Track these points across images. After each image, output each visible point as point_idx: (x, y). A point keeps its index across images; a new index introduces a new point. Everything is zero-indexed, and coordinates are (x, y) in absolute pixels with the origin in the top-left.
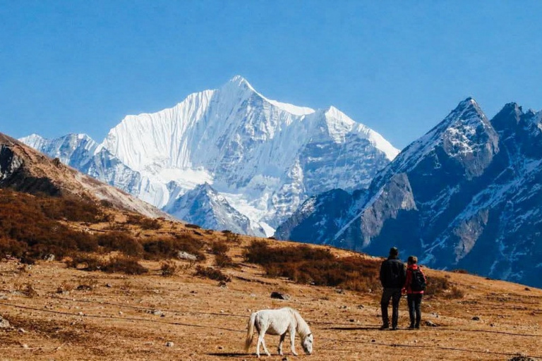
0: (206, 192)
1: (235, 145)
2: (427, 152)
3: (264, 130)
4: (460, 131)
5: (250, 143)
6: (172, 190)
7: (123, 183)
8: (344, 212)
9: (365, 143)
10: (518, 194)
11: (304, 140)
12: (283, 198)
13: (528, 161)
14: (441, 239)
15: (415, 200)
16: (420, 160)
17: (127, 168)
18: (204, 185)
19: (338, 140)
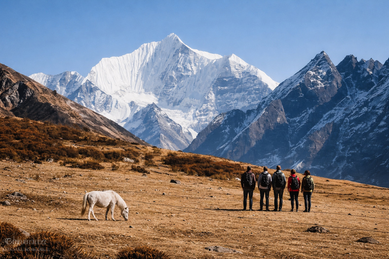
0: (154, 109)
1: (171, 78)
2: (295, 86)
3: (190, 69)
4: (316, 73)
5: (181, 77)
6: (132, 107)
7: (101, 102)
8: (241, 124)
9: (255, 78)
10: (352, 114)
11: (215, 76)
12: (202, 113)
13: (360, 92)
14: (302, 142)
15: (286, 117)
16: (290, 91)
17: (103, 93)
18: (152, 105)
19: (237, 76)
